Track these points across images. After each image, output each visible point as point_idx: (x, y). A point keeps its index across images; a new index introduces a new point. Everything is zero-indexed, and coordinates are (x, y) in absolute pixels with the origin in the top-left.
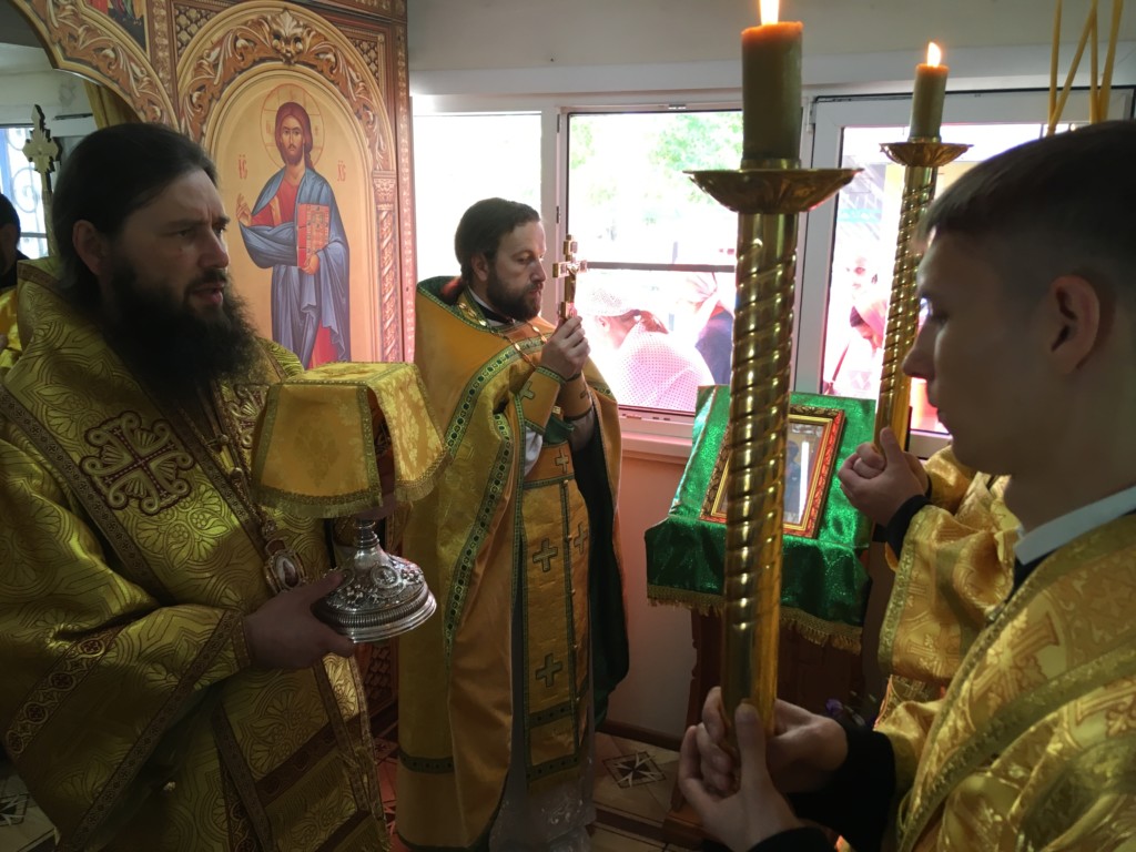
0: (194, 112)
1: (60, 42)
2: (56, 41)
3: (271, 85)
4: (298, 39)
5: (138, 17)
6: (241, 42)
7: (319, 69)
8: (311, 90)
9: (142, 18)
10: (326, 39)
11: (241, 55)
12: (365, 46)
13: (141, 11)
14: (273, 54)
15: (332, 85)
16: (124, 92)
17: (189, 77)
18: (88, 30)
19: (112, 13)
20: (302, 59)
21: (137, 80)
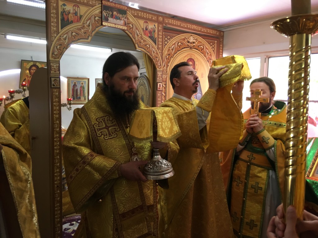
0: (167, 60)
1: (137, 43)
2: (136, 43)
3: (186, 54)
4: (194, 43)
5: (155, 38)
6: (179, 44)
7: (199, 50)
8: (196, 55)
9: (156, 38)
10: (201, 42)
11: (179, 47)
12: (211, 44)
13: (156, 36)
14: (187, 46)
15: (202, 54)
16: (151, 55)
17: (166, 52)
18: (144, 41)
19: (149, 37)
20: (194, 47)
21: (154, 52)
